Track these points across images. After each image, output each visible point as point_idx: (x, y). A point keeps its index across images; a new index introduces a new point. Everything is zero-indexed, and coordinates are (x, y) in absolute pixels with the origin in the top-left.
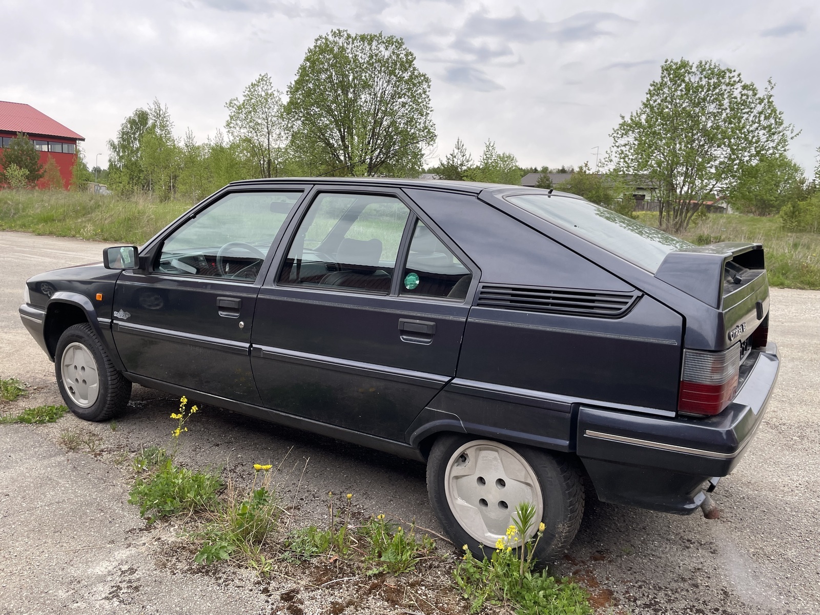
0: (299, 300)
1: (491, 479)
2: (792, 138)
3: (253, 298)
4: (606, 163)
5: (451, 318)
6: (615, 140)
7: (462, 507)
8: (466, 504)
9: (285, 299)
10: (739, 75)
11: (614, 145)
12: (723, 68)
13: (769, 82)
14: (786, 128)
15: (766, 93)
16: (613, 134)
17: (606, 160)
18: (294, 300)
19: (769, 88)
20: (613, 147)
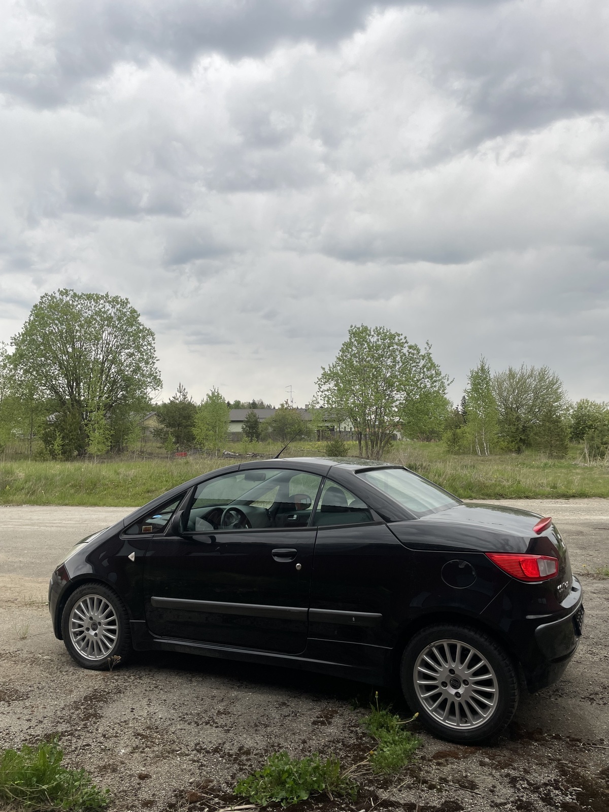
2: (448, 385)
10: (405, 338)
11: (319, 390)
12: (393, 333)
13: (427, 343)
14: (444, 377)
15: (426, 351)
16: (318, 382)
19: (428, 348)
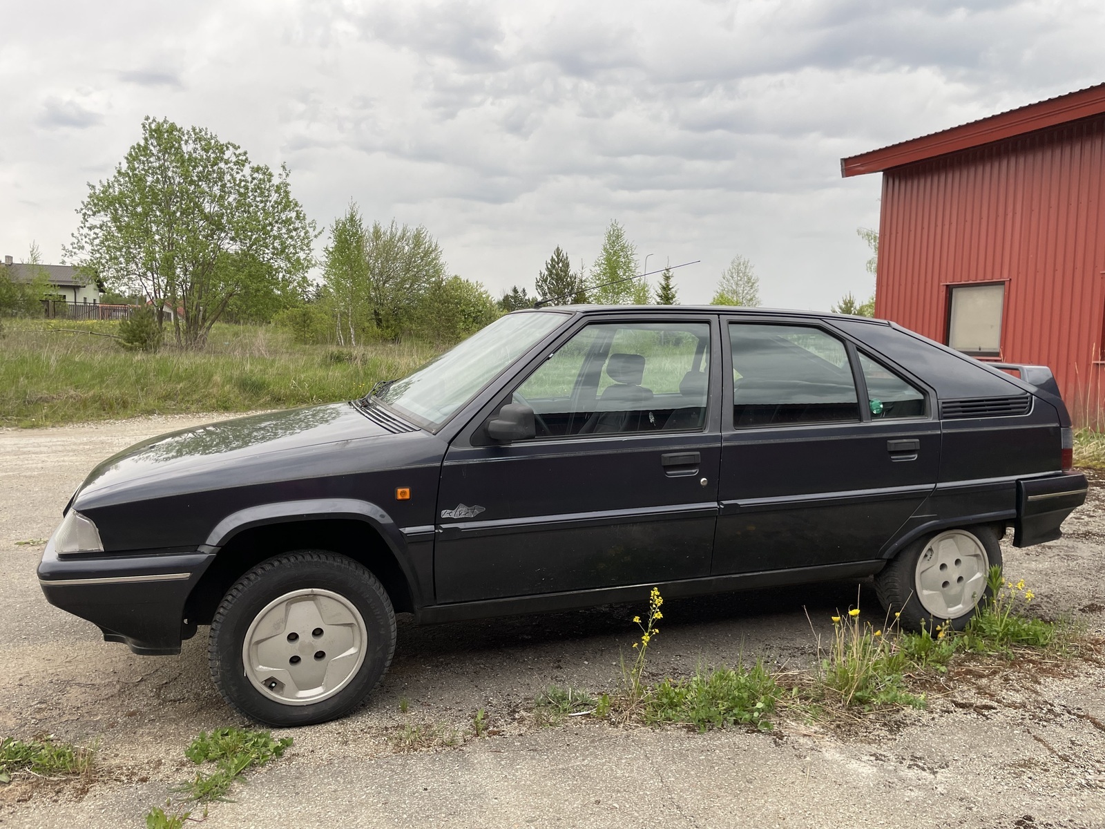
0: (778, 441)
1: (950, 563)
2: (316, 236)
3: (718, 447)
4: (74, 250)
5: (929, 432)
6: (84, 218)
7: (928, 596)
8: (931, 592)
9: (760, 442)
10: (245, 153)
11: (83, 225)
12: (223, 141)
13: (284, 167)
14: (309, 224)
15: (281, 180)
16: (82, 209)
17: (74, 246)
18: (772, 441)
19: (284, 175)
20: (82, 228)
